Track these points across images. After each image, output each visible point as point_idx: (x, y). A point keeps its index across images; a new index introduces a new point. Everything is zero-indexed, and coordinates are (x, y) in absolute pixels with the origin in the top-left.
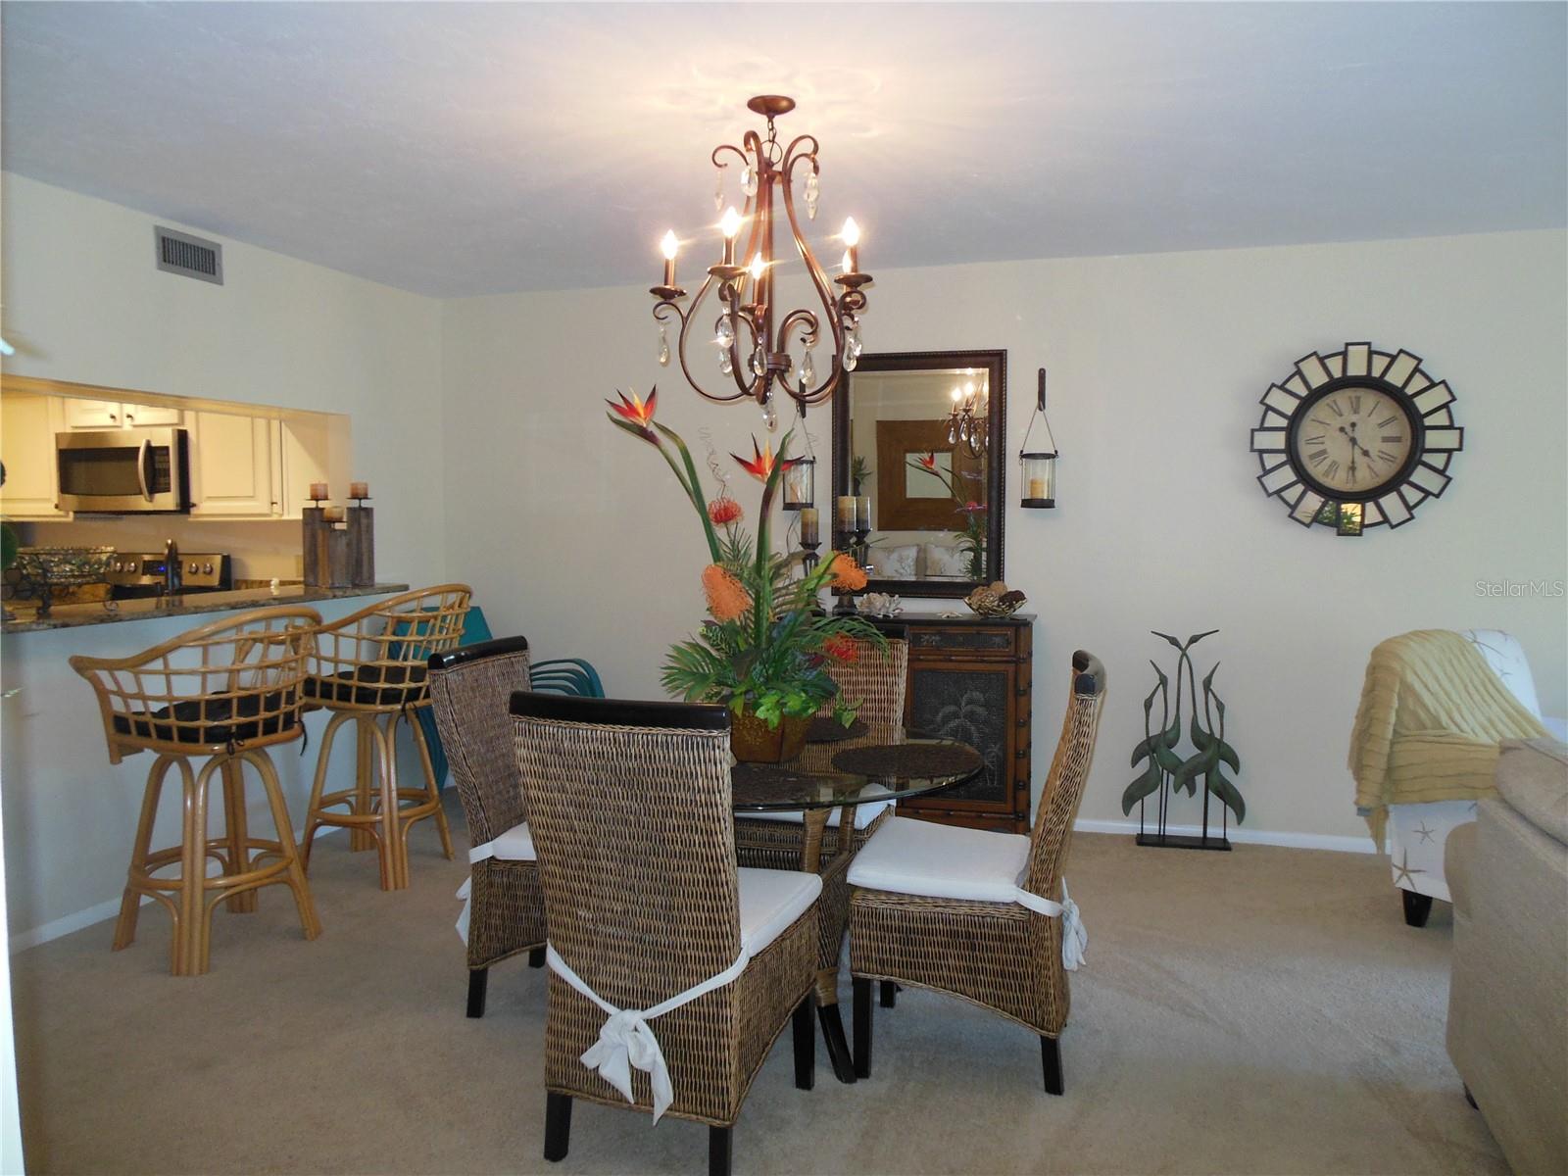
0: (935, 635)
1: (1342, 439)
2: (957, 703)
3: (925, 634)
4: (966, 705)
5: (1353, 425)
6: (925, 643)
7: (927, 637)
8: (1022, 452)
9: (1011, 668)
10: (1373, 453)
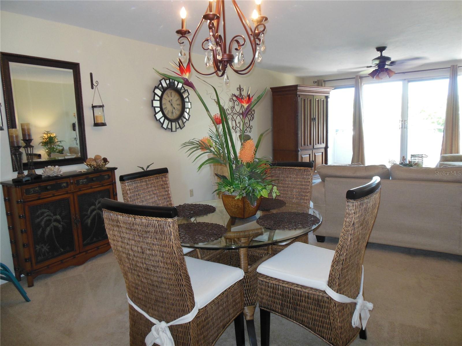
0: (84, 179)
1: (169, 104)
2: (95, 205)
3: (81, 180)
4: (98, 204)
5: (172, 100)
6: (81, 183)
7: (82, 181)
8: (92, 105)
9: (111, 186)
10: (176, 108)
